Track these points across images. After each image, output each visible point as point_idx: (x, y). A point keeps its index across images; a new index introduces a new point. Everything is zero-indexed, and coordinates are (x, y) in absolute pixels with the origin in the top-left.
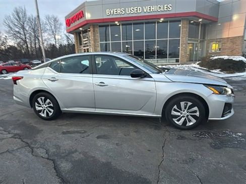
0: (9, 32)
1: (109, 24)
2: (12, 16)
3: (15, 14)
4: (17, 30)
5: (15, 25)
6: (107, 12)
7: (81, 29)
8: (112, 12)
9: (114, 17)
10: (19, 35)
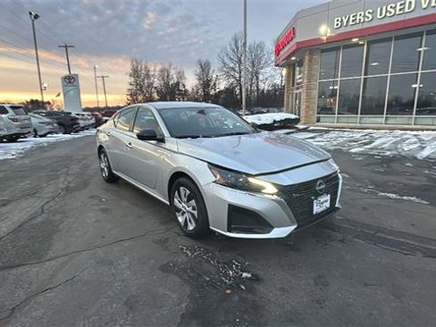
0: (221, 70)
1: (342, 44)
2: (228, 47)
3: (233, 43)
4: (232, 65)
5: (231, 59)
6: (336, 23)
7: (293, 58)
8: (345, 21)
9: (349, 29)
10: (232, 73)
